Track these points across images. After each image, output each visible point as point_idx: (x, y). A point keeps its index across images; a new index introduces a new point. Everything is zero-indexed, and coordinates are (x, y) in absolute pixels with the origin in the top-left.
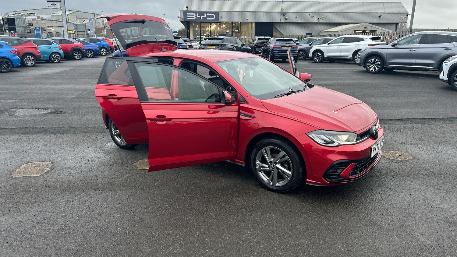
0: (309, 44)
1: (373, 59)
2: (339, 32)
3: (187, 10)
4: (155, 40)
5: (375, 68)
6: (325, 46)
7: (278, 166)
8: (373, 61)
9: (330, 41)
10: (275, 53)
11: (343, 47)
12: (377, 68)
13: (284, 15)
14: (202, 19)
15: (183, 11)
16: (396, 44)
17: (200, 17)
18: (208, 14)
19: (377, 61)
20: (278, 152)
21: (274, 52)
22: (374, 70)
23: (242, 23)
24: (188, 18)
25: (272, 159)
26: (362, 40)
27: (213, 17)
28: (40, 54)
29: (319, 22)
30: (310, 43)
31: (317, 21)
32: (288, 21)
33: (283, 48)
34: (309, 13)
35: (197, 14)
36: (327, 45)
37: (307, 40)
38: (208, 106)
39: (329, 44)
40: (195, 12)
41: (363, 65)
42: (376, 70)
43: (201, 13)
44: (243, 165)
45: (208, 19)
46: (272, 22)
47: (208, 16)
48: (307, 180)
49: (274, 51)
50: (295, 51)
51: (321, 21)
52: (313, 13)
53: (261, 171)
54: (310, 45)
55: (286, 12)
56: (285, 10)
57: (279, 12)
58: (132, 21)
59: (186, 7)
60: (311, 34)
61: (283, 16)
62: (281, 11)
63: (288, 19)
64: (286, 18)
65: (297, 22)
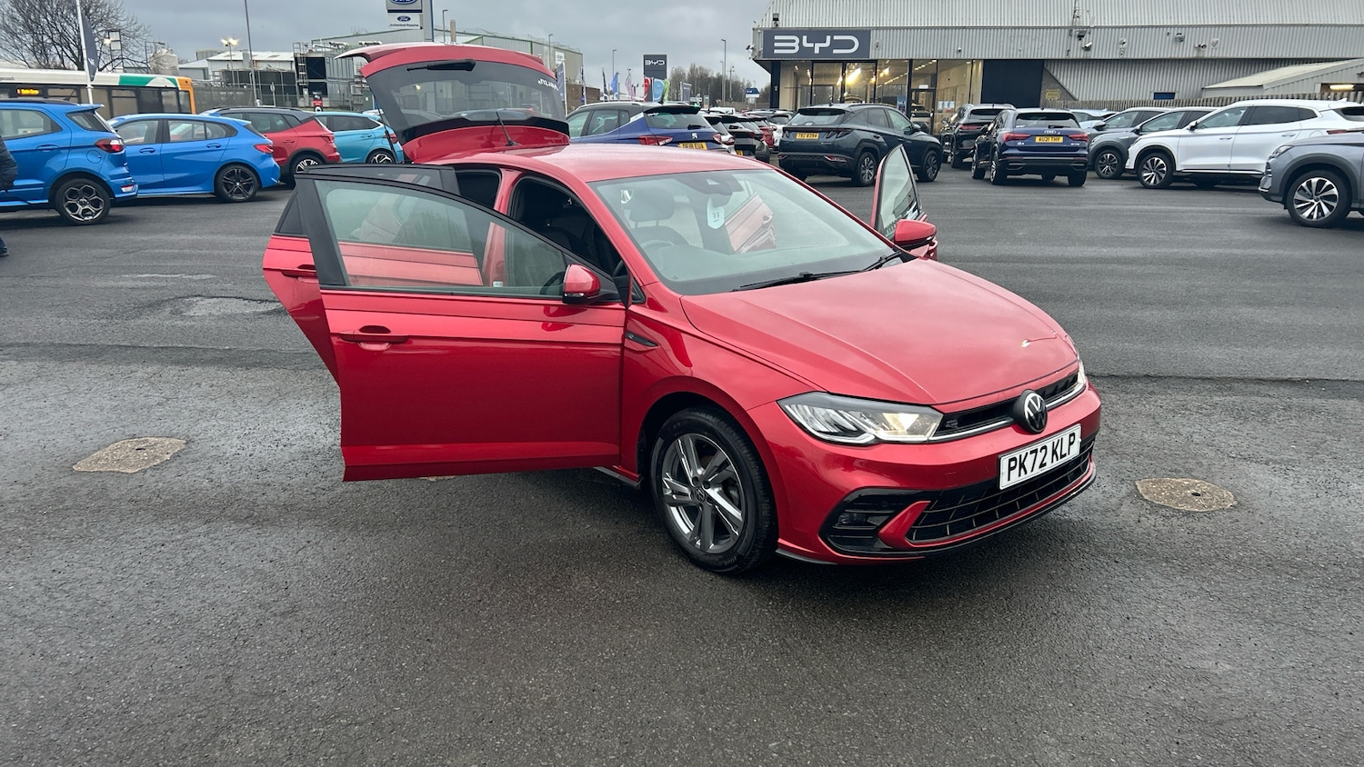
0: (1132, 129)
1: (1315, 180)
2: (1265, 87)
3: (774, 26)
4: (496, 119)
5: (1320, 209)
6: (1180, 136)
7: (714, 493)
8: (1314, 186)
9: (1199, 121)
10: (1012, 155)
11: (1240, 140)
12: (1326, 210)
13: (1080, 37)
14: (817, 51)
15: (760, 29)
17: (811, 45)
18: (836, 38)
19: (1330, 187)
20: (713, 451)
21: (1006, 152)
22: (1315, 216)
23: (944, 64)
24: (776, 51)
25: (700, 472)
26: (1310, 114)
27: (851, 44)
28: (338, 154)
29: (1201, 55)
30: (1138, 127)
31: (1193, 54)
32: (1092, 55)
33: (1037, 139)
34: (1167, 27)
35: (805, 38)
36: (1188, 133)
37: (1135, 116)
38: (543, 307)
39: (1192, 128)
40: (799, 32)
41: (1280, 199)
42: (1323, 214)
43: (817, 34)
44: (636, 484)
45: (835, 51)
46: (1039, 58)
47: (835, 44)
48: (780, 541)
49: (1008, 148)
50: (1076, 149)
51: (1207, 54)
52: (1182, 26)
53: (676, 505)
54: (1136, 131)
55: (1089, 27)
56: (1084, 22)
57: (1065, 28)
58: (433, 64)
59: (772, 19)
60: (1171, 95)
61: (1076, 40)
62: (1070, 25)
63: (1093, 48)
64: (1087, 45)
65: (1125, 57)
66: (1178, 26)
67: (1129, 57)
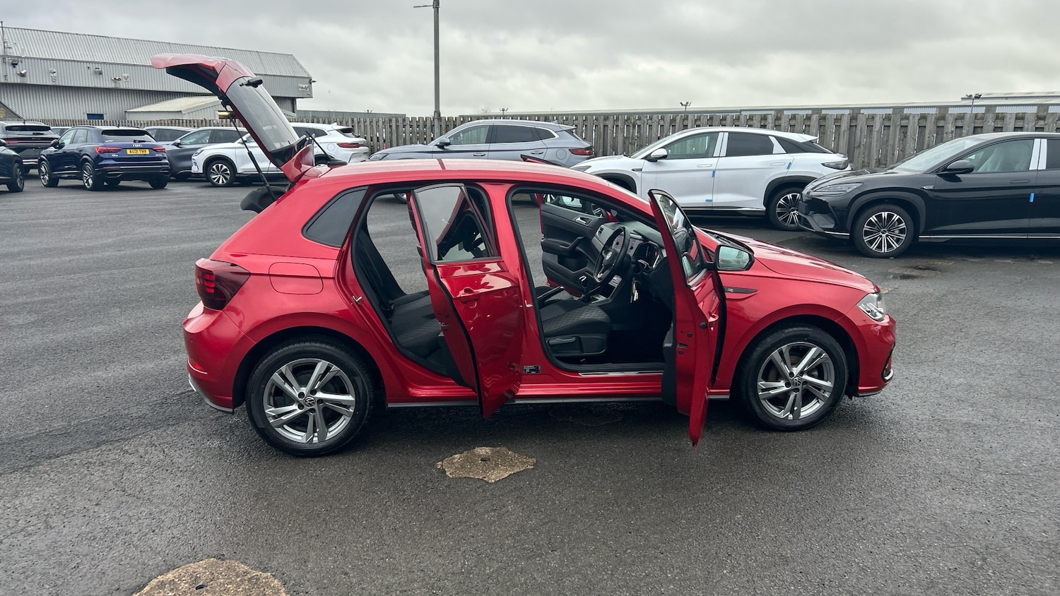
2: (183, 113)
6: (235, 148)
10: (108, 165)
13: (14, 65)
16: (448, 144)
20: (807, 350)
21: (100, 163)
26: (322, 133)
29: (118, 86)
31: (111, 85)
32: (28, 81)
33: (128, 151)
34: (87, 62)
36: (240, 145)
44: (728, 397)
48: (860, 388)
49: (103, 159)
50: (159, 159)
51: (122, 85)
52: (98, 63)
54: (178, 145)
55: (20, 57)
56: (15, 52)
60: (100, 116)
61: (11, 67)
62: (3, 54)
63: (28, 74)
64: (23, 72)
65: (57, 84)
66: (96, 63)
67: (60, 84)
